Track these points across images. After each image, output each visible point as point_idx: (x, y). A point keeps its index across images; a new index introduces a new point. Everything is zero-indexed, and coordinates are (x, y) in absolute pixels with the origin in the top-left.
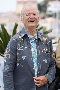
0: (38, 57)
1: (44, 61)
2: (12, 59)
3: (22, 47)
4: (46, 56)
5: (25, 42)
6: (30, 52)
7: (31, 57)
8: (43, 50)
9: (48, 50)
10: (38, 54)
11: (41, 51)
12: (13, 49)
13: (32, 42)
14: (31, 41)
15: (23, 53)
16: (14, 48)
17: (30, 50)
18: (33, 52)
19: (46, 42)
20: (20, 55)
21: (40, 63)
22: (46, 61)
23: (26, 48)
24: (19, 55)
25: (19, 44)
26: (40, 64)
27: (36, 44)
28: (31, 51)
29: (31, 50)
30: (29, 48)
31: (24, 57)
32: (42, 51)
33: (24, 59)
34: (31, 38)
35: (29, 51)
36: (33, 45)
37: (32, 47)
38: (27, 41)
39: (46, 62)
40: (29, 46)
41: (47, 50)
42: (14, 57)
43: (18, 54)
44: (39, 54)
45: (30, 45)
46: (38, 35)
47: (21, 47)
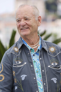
0: (43, 75)
1: (52, 81)
2: (6, 81)
3: (20, 63)
4: (54, 73)
5: (24, 56)
6: (32, 69)
7: (33, 76)
10: (43, 71)
12: (7, 67)
13: (34, 55)
14: (32, 53)
15: (21, 71)
16: (8, 65)
17: (32, 66)
18: (36, 69)
19: (54, 53)
20: (17, 74)
21: (46, 83)
22: (55, 80)
23: (25, 63)
24: (15, 74)
26: (46, 85)
27: (40, 57)
30: (30, 64)
31: (23, 77)
32: (49, 66)
33: (23, 79)
34: (31, 49)
36: (36, 59)
37: (35, 62)
38: (26, 54)
39: (55, 82)
40: (30, 61)
41: (56, 64)
42: (9, 78)
43: (14, 73)
44: (44, 70)
45: (31, 59)
46: (41, 45)
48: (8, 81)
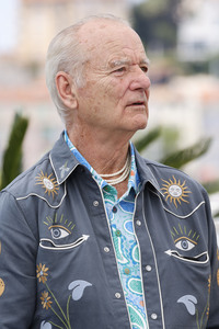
0: (148, 283)
1: (182, 305)
2: (10, 300)
3: (64, 234)
4: (188, 276)
5: (79, 210)
6: (109, 261)
7: (112, 286)
8: (173, 248)
9: (198, 249)
10: (149, 268)
11: (160, 252)
12: (15, 249)
13: (115, 210)
14: (109, 204)
15: (70, 266)
17: (107, 249)
18: (122, 261)
20: (55, 275)
21: (159, 314)
22: (189, 302)
23: (85, 237)
24: (49, 277)
25: (46, 222)
27: (137, 217)
28: (112, 256)
29: (110, 247)
30: (102, 241)
31: (78, 289)
32: (169, 252)
33: (77, 295)
34: (106, 188)
35: (104, 255)
36: (122, 223)
37: (119, 234)
38: (88, 205)
39: (192, 310)
40: (101, 229)
41: (191, 246)
42: (23, 289)
43: (43, 270)
44: (153, 267)
45: (104, 224)
47: (57, 238)
48: (19, 301)
